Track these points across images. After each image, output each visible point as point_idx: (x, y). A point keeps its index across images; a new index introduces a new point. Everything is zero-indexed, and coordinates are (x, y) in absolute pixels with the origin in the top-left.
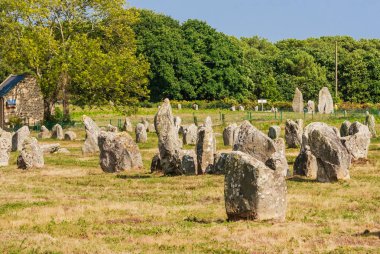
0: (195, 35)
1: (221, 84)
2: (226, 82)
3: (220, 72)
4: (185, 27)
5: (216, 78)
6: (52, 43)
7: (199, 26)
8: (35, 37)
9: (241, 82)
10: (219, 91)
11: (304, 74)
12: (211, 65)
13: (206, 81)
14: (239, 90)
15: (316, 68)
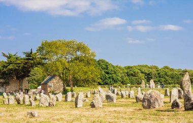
0: (102, 64)
1: (111, 80)
2: (113, 79)
3: (110, 76)
4: (98, 61)
5: (109, 78)
6: (67, 64)
7: (103, 61)
8: (60, 61)
9: (117, 79)
10: (110, 82)
11: (137, 76)
12: (108, 73)
13: (106, 79)
14: (117, 82)
15: (141, 75)
